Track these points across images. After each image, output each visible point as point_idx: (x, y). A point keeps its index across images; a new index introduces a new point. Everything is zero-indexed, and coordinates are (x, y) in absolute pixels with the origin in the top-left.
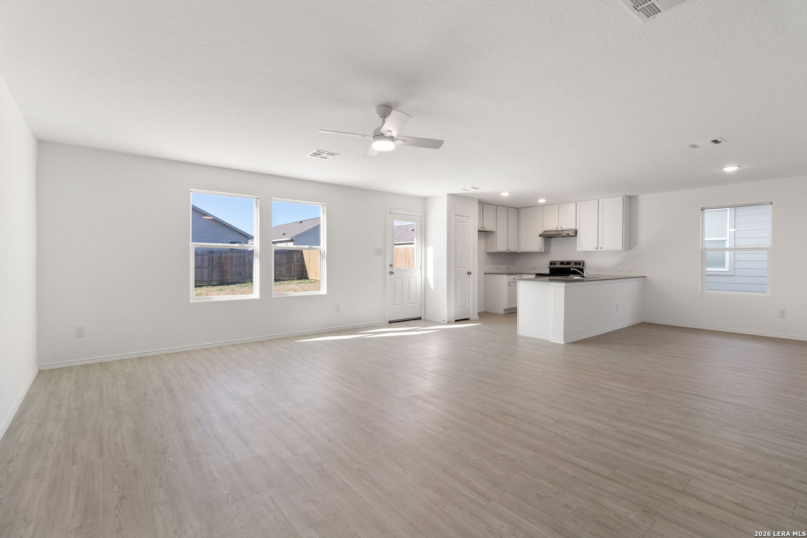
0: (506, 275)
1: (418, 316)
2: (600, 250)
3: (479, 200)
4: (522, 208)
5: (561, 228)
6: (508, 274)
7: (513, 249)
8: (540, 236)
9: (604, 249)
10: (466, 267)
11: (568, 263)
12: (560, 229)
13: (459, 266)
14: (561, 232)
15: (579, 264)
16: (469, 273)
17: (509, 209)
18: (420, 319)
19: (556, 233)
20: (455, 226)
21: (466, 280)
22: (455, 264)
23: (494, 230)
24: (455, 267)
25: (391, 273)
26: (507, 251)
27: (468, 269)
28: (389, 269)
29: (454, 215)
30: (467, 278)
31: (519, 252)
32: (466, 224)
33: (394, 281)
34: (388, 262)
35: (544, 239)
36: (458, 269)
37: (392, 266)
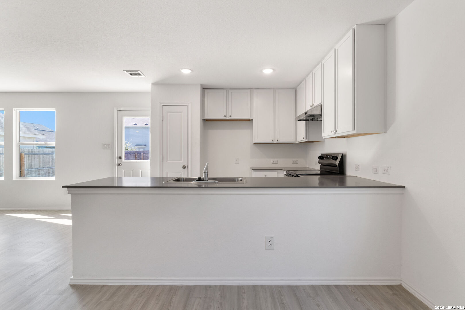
4: (298, 87)
5: (313, 105)
9: (338, 133)
10: (181, 160)
11: (330, 157)
12: (312, 108)
13: (169, 159)
15: (336, 158)
20: (163, 117)
21: (181, 174)
22: (161, 156)
23: (249, 118)
24: (161, 160)
25: (119, 165)
26: (275, 142)
27: (183, 162)
28: (116, 161)
29: (161, 106)
30: (183, 173)
31: (297, 142)
32: (181, 113)
33: (124, 172)
34: (116, 155)
35: (308, 123)
36: (168, 162)
37: (120, 158)
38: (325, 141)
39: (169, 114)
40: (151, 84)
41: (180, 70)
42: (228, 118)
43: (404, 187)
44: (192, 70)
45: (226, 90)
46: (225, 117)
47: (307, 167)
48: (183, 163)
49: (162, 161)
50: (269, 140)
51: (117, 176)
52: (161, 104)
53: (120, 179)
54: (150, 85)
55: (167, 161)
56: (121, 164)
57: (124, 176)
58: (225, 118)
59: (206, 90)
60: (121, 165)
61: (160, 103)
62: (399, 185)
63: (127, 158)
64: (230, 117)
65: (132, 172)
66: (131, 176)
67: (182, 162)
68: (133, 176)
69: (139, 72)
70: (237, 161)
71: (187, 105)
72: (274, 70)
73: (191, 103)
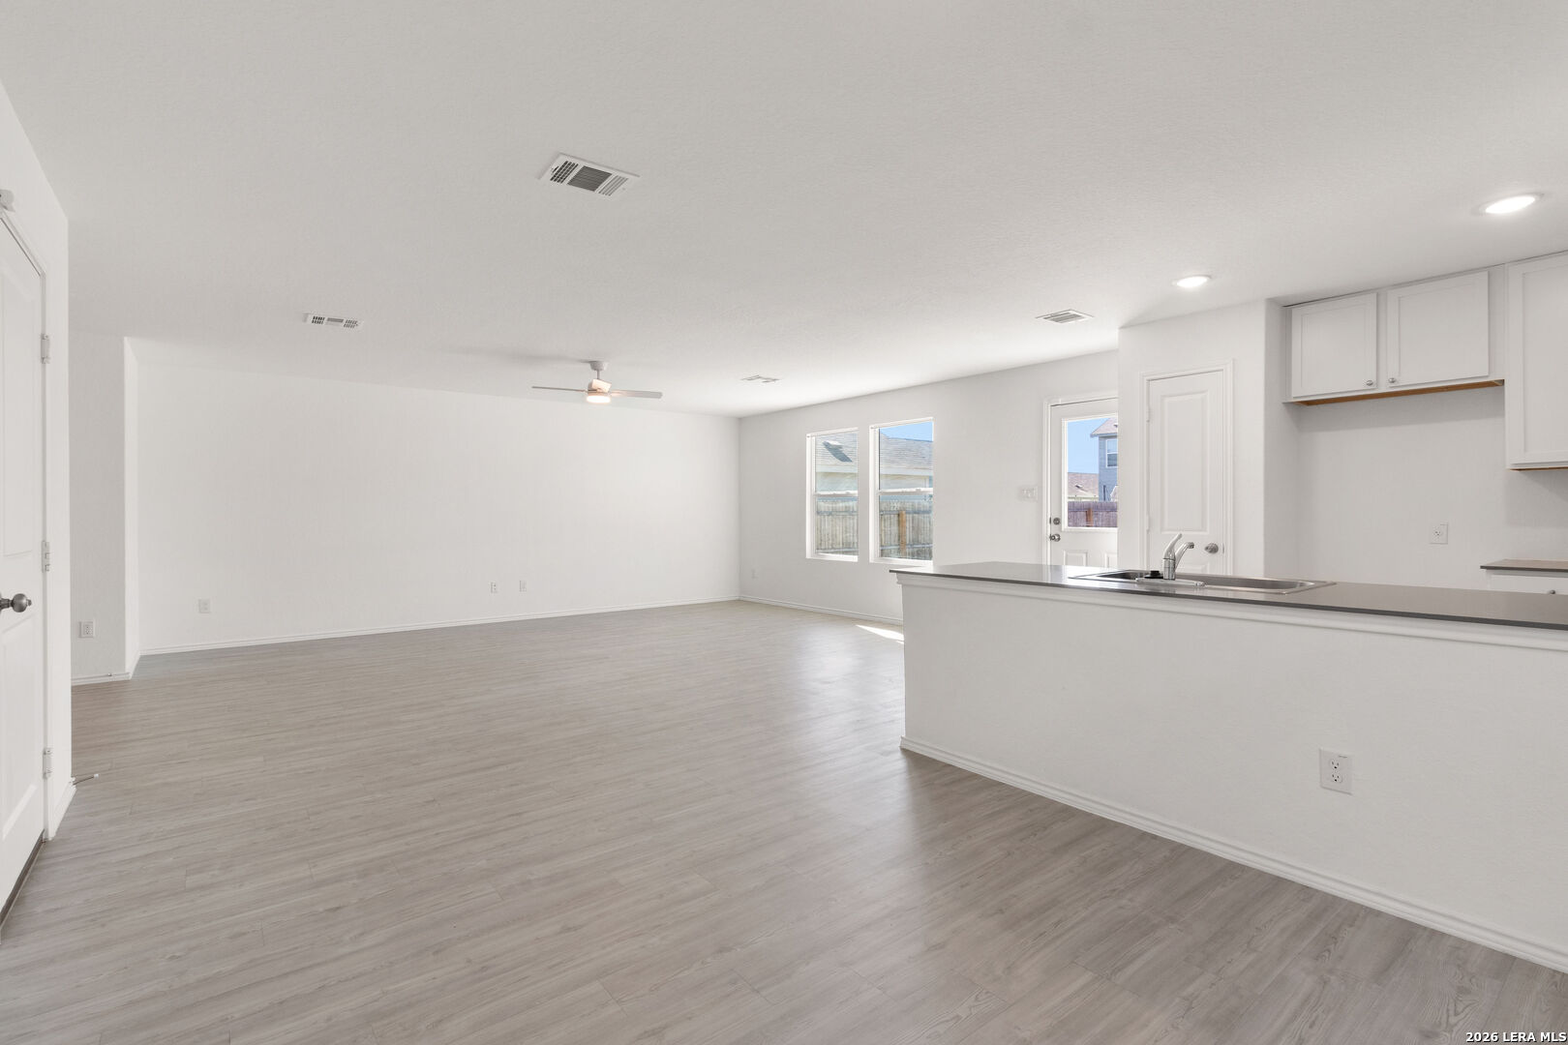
10: (1203, 529)
13: (1166, 526)
16: (1212, 549)
20: (1149, 412)
21: (1202, 567)
22: (1146, 518)
23: (1490, 377)
24: (1146, 528)
25: (1052, 538)
28: (1049, 529)
29: (1145, 382)
30: (1209, 565)
32: (1205, 394)
33: (1067, 556)
34: (1048, 513)
36: (1165, 533)
37: (1057, 521)
39: (1167, 401)
40: (1122, 327)
41: (1173, 283)
42: (1384, 388)
45: (1375, 295)
46: (1370, 387)
48: (1208, 538)
49: (1148, 531)
51: (1049, 564)
52: (1145, 377)
53: (1056, 569)
54: (1117, 331)
55: (1161, 531)
56: (1058, 535)
57: (1066, 564)
58: (1373, 389)
59: (1296, 311)
60: (1059, 539)
61: (1142, 377)
63: (1073, 522)
64: (1393, 382)
65: (1084, 557)
66: (1082, 565)
67: (1207, 533)
68: (1087, 565)
69: (1072, 312)
70: (1437, 534)
71: (1221, 368)
72: (1540, 195)
73: (1234, 360)
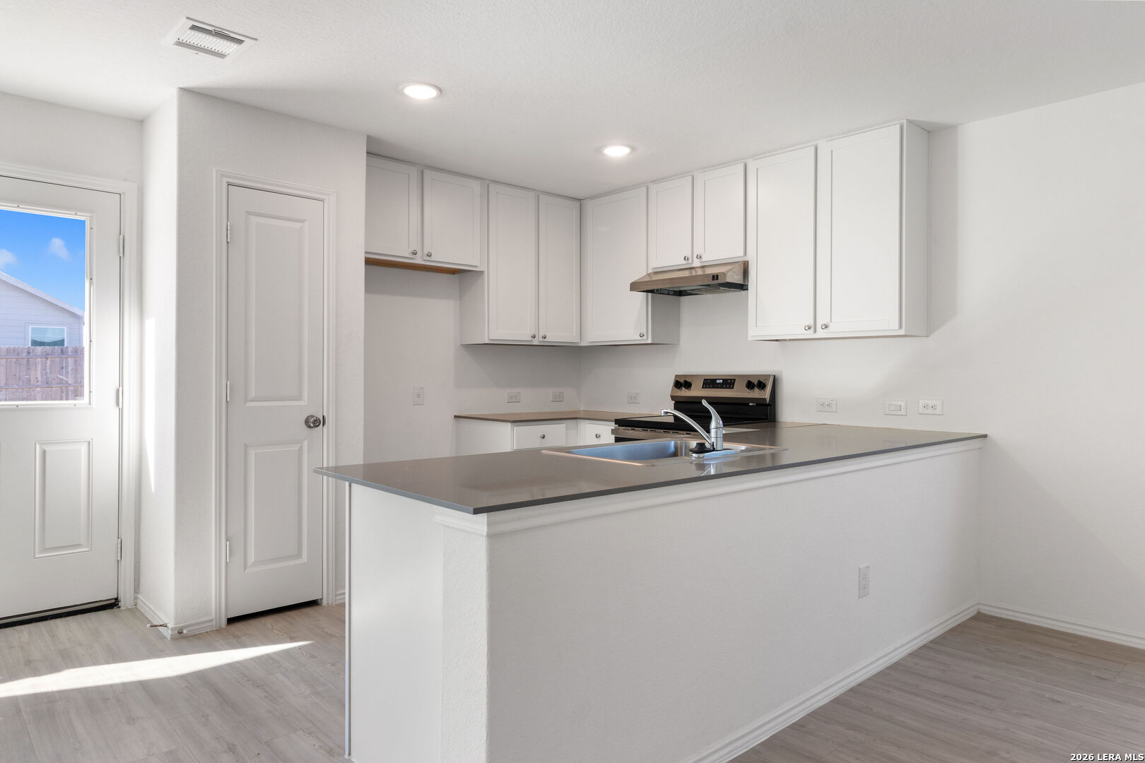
0: (509, 424)
1: (105, 595)
2: (821, 333)
3: (371, 140)
4: (592, 198)
5: (699, 257)
6: (517, 421)
7: (555, 336)
8: (635, 287)
9: (834, 331)
10: (299, 398)
11: (728, 383)
12: (697, 263)
13: (252, 394)
14: (700, 272)
15: (762, 386)
16: (314, 423)
17: (543, 198)
18: (113, 605)
19: (686, 274)
20: (230, 230)
21: (296, 448)
22: (225, 384)
23: (476, 267)
24: (225, 398)
26: (536, 342)
27: (306, 404)
29: (225, 184)
30: (306, 443)
31: (584, 344)
32: (298, 225)
35: (652, 298)
36: (249, 404)
38: (679, 344)
39: (254, 220)
42: (418, 260)
43: (985, 436)
44: (440, 90)
46: (414, 254)
47: (582, 409)
48: (306, 407)
49: (228, 403)
50: (520, 333)
52: (227, 176)
55: (246, 401)
61: (222, 175)
62: (971, 432)
64: (429, 256)
67: (304, 403)
70: (419, 396)
71: (322, 196)
72: (633, 149)
73: (336, 193)
